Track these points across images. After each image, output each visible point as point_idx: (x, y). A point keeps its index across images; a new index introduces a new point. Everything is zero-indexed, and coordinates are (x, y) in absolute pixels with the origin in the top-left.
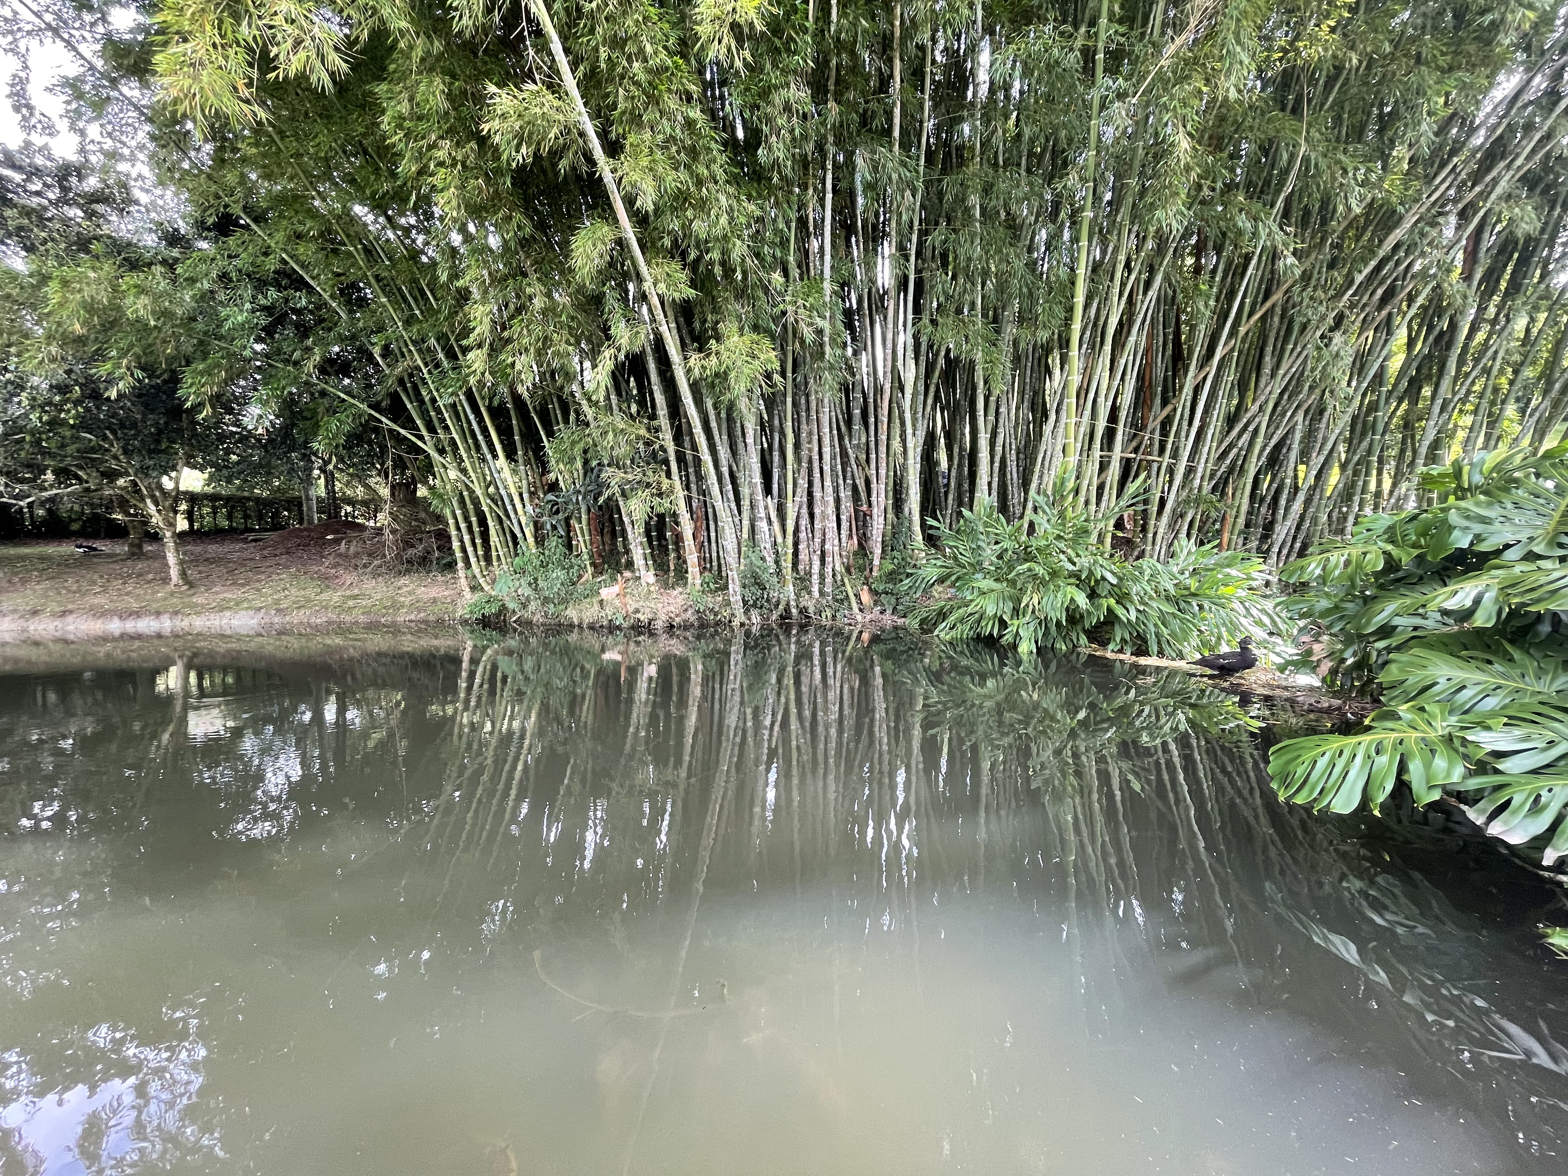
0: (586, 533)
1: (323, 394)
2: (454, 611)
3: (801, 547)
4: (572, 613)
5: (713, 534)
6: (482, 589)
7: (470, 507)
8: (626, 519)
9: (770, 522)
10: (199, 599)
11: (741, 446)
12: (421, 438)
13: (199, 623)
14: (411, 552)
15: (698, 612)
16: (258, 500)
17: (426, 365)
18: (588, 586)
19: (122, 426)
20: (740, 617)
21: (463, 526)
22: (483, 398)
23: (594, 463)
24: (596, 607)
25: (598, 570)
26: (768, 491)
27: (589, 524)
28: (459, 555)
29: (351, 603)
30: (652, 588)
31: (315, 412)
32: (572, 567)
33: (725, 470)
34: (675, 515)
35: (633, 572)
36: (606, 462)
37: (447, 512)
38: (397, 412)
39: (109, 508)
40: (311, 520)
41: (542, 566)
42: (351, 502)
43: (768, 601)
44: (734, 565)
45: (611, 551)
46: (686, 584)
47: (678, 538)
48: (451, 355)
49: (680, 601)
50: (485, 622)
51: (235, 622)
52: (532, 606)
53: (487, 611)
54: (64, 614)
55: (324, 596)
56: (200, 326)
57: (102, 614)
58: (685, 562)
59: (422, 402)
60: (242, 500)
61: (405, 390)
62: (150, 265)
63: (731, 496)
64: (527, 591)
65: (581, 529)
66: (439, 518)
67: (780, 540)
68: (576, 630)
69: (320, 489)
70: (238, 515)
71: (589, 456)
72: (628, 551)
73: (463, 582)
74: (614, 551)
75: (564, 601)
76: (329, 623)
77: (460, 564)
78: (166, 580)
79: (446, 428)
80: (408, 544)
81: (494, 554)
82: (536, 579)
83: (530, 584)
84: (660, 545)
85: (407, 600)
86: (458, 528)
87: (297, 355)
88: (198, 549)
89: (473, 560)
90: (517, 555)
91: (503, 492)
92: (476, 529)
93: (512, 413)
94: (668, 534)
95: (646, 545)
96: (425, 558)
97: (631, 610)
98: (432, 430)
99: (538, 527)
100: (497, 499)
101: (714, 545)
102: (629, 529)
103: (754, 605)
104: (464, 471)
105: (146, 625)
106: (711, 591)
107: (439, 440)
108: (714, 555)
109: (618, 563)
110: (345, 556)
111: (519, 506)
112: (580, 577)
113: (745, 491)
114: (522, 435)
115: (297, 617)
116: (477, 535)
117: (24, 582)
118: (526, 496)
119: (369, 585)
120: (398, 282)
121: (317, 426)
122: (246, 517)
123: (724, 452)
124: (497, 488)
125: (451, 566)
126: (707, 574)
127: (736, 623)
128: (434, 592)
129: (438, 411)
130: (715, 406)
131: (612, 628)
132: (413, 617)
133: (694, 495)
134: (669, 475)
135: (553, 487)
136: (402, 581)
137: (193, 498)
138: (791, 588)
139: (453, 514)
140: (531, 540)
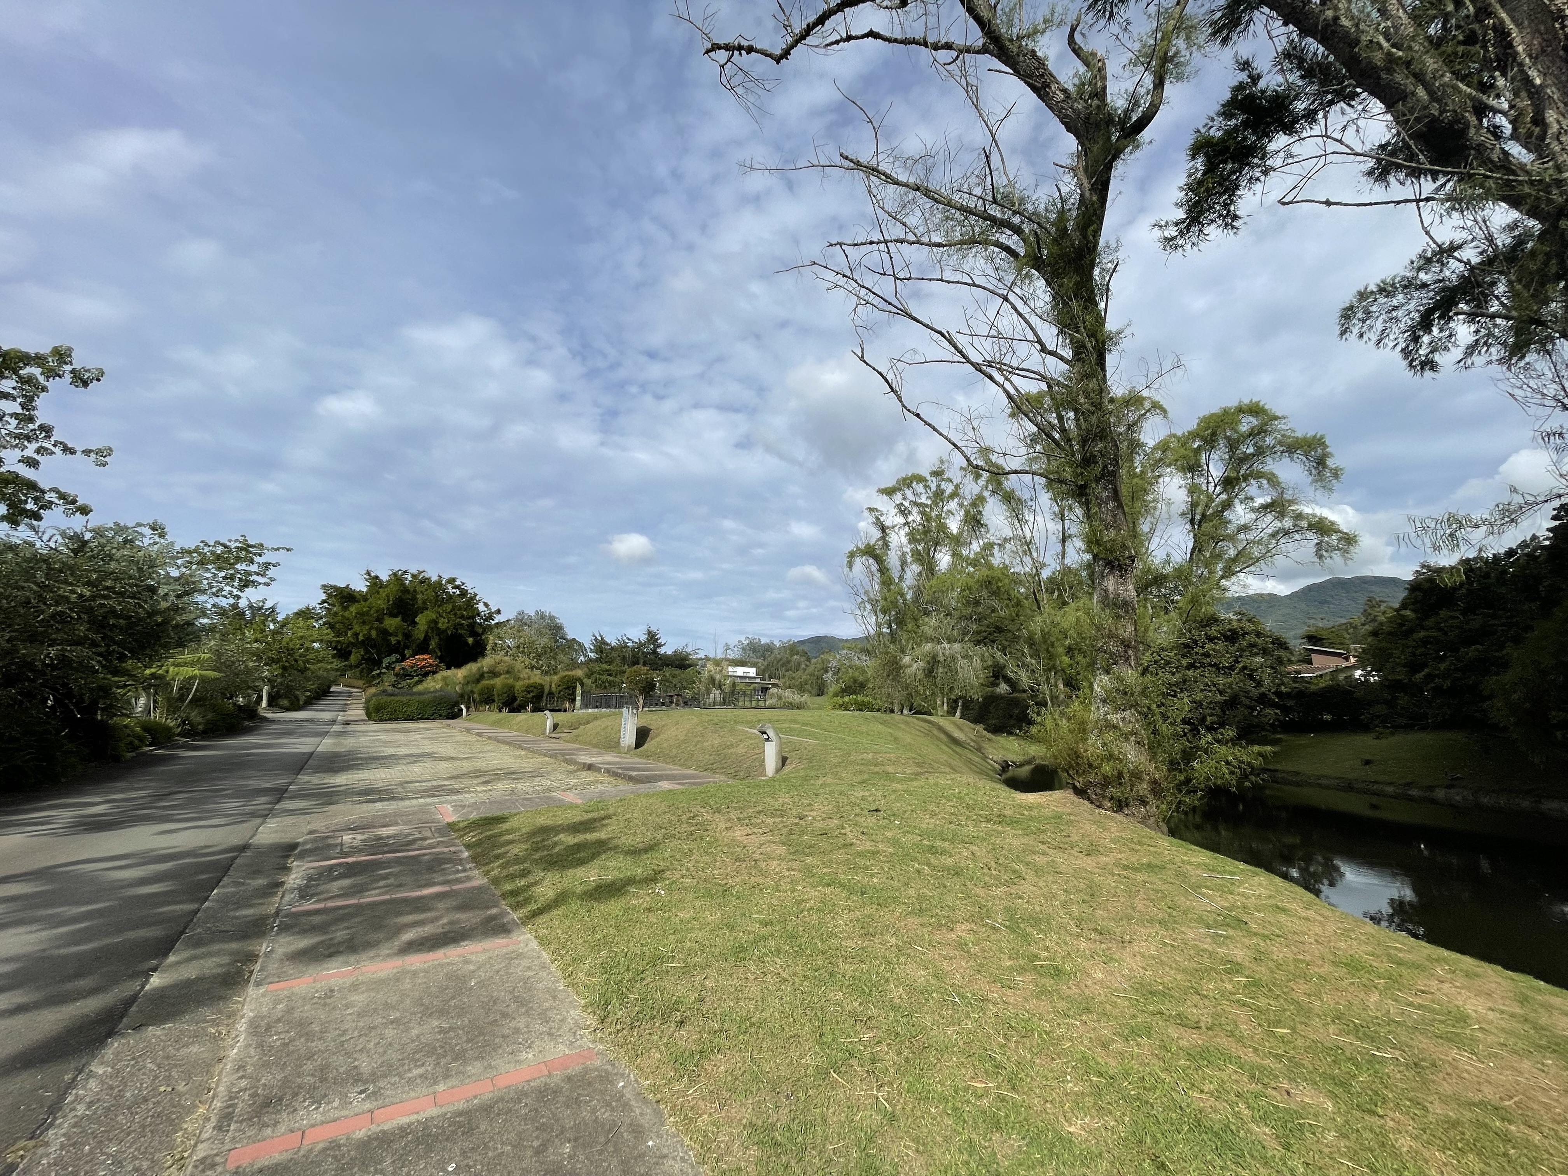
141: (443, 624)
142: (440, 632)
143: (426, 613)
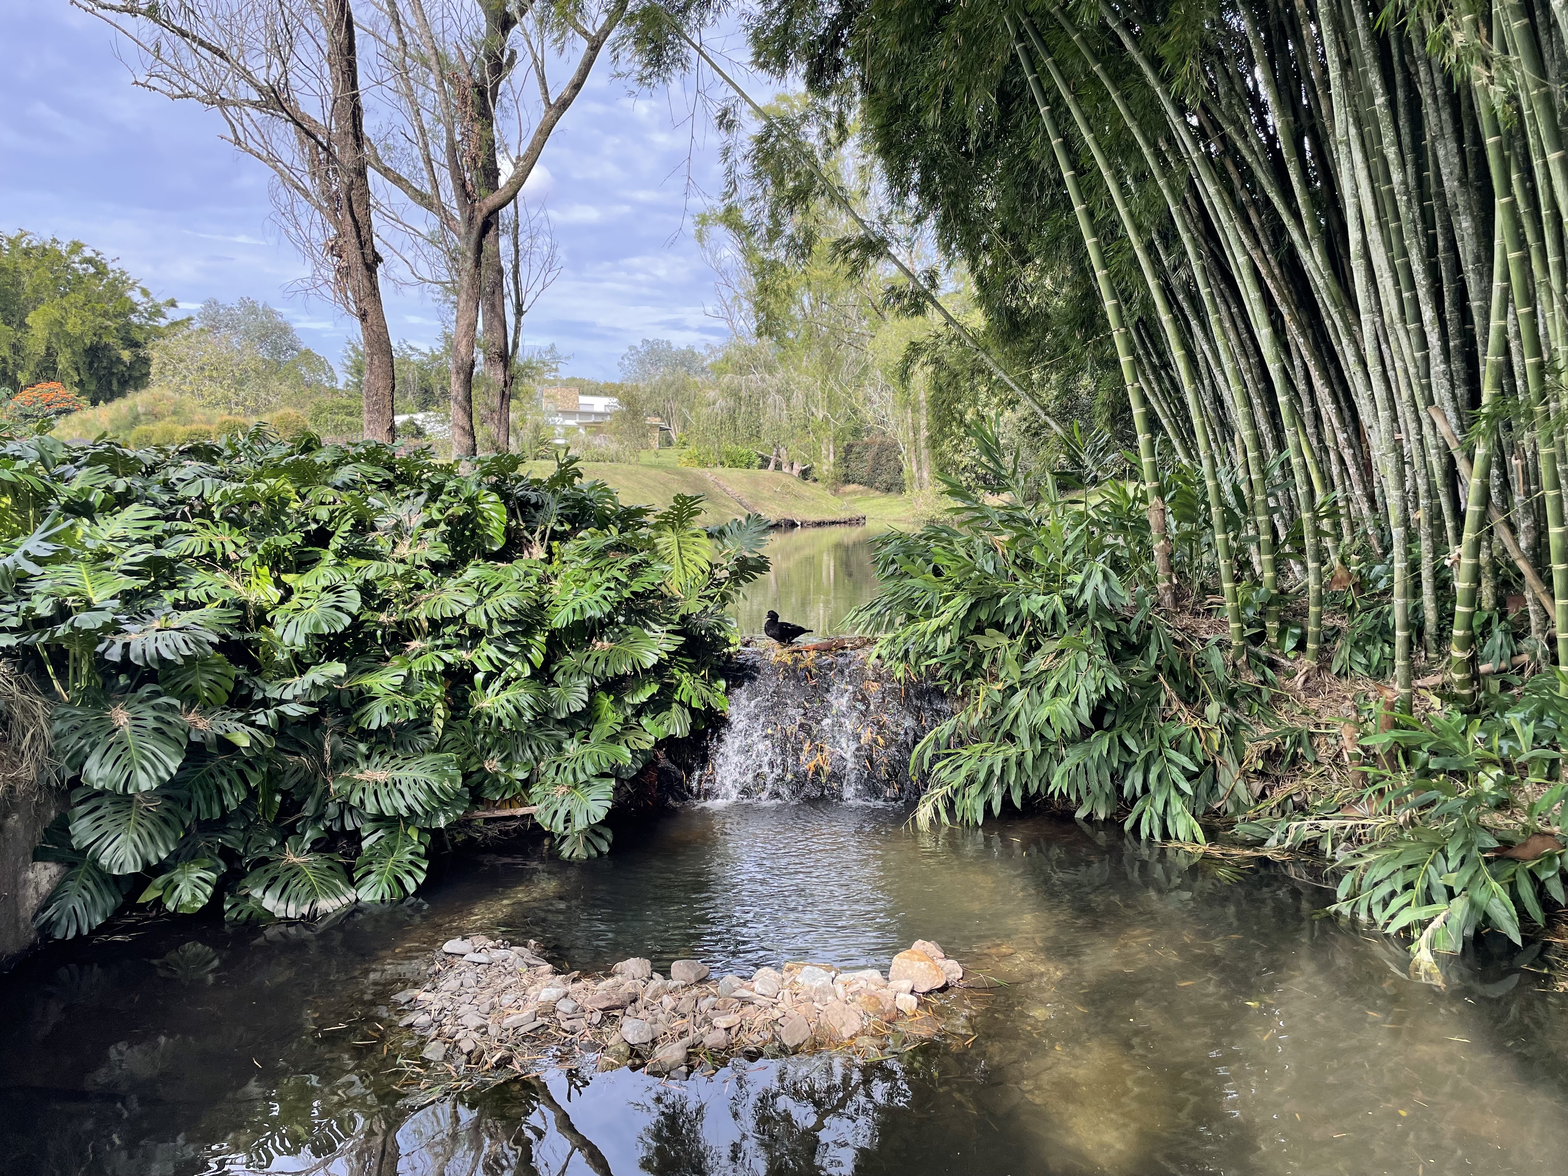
141: (73, 326)
142: (70, 341)
143: (41, 308)
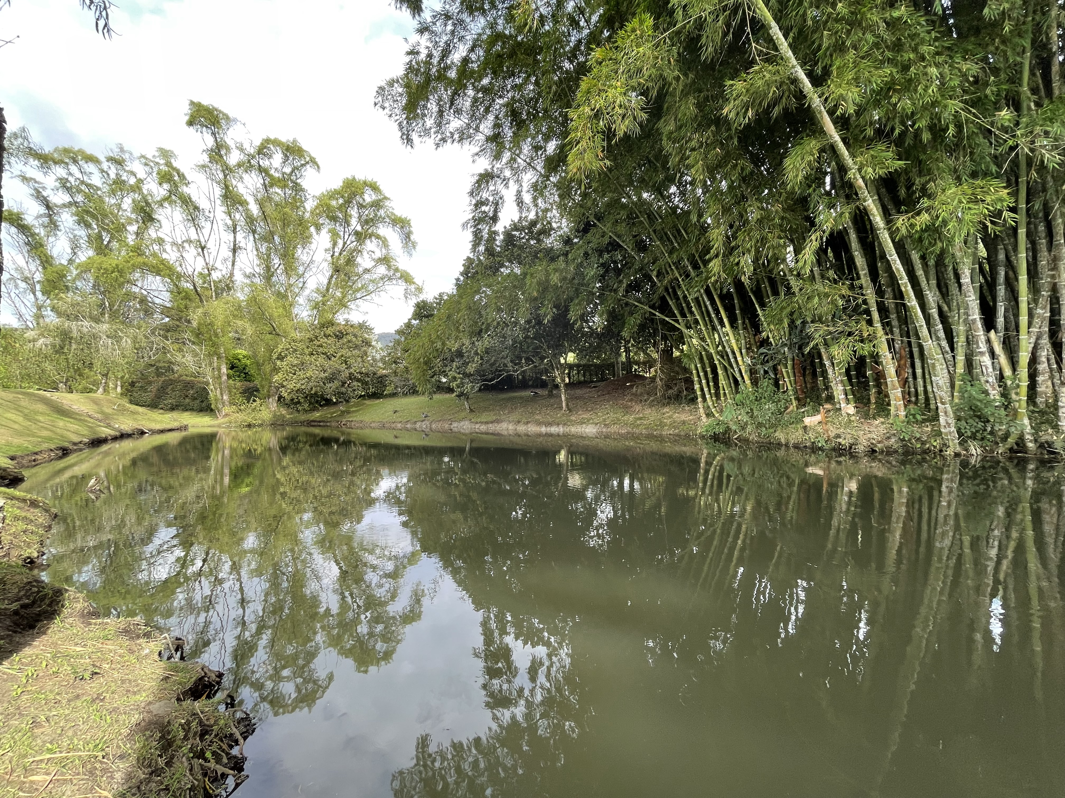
0: (791, 374)
1: (627, 304)
2: (696, 430)
3: (1040, 379)
4: (780, 436)
5: (919, 371)
6: (714, 416)
7: (706, 361)
8: (827, 363)
9: (993, 355)
10: (573, 418)
11: (954, 289)
12: (677, 321)
13: (574, 430)
14: (670, 392)
15: (903, 440)
16: (596, 365)
17: (681, 276)
18: (793, 415)
19: (547, 335)
20: (954, 446)
21: (702, 374)
22: (716, 290)
23: (799, 322)
24: (801, 432)
25: (801, 403)
26: (989, 324)
27: (793, 368)
28: (699, 393)
29: (638, 422)
30: (853, 418)
31: (623, 315)
32: (779, 401)
33: (934, 312)
34: (876, 358)
35: (834, 404)
36: (809, 320)
37: (693, 366)
38: (664, 307)
39: (541, 374)
40: (618, 376)
41: (756, 400)
42: (637, 363)
43: (992, 433)
44: (947, 399)
45: (812, 388)
46: (888, 415)
47: (880, 377)
48: (696, 267)
49: (882, 430)
50: (716, 438)
51: (587, 430)
52: (749, 428)
53: (717, 431)
54: (528, 423)
55: (626, 418)
56: (576, 281)
57: (539, 423)
58: (887, 396)
59: (678, 299)
60: (589, 366)
61: (669, 294)
62: (558, 257)
63: (942, 334)
64: (746, 418)
65: (787, 372)
66: (686, 370)
67: (1008, 372)
68: (783, 448)
69: (623, 358)
70: (588, 374)
71: (794, 317)
72: (828, 388)
73: (701, 410)
74: (815, 388)
75: (773, 426)
76: (628, 433)
77: (700, 399)
78: (561, 408)
79: (692, 313)
80: (669, 387)
81: (722, 392)
82: (752, 410)
83: (748, 413)
84: (859, 382)
85: (668, 421)
86: (699, 376)
87: (615, 286)
88: (573, 392)
89: (708, 396)
90: (737, 392)
91: (729, 350)
92: (710, 376)
93: (735, 296)
94: (868, 373)
95: (847, 382)
96: (678, 396)
97: (832, 435)
98: (683, 315)
99: (752, 372)
100: (723, 355)
101: (920, 381)
102: (830, 371)
103: (973, 437)
104: (703, 339)
105: (554, 430)
106: (917, 422)
107: (688, 321)
108: (921, 389)
109: (819, 397)
110: (635, 395)
111: (739, 359)
112: (786, 408)
113: (960, 329)
114: (741, 309)
115: (614, 429)
116: (710, 380)
117: (516, 408)
118: (744, 351)
119: (648, 411)
120: (666, 230)
121: (624, 323)
122: (591, 375)
123: (932, 297)
124: (724, 347)
125: (693, 400)
126: (911, 406)
127: (949, 452)
128: (684, 417)
129: (688, 304)
130: (923, 258)
131: (815, 449)
132: (671, 432)
133: (897, 337)
134: (870, 322)
135: (765, 343)
136: (666, 410)
137: (571, 367)
138: (1026, 421)
139: (694, 366)
140: (748, 382)
